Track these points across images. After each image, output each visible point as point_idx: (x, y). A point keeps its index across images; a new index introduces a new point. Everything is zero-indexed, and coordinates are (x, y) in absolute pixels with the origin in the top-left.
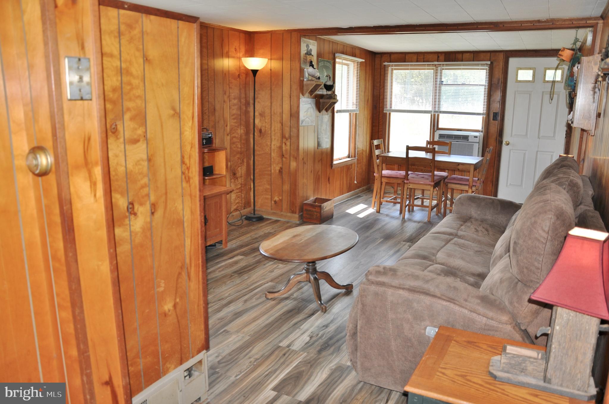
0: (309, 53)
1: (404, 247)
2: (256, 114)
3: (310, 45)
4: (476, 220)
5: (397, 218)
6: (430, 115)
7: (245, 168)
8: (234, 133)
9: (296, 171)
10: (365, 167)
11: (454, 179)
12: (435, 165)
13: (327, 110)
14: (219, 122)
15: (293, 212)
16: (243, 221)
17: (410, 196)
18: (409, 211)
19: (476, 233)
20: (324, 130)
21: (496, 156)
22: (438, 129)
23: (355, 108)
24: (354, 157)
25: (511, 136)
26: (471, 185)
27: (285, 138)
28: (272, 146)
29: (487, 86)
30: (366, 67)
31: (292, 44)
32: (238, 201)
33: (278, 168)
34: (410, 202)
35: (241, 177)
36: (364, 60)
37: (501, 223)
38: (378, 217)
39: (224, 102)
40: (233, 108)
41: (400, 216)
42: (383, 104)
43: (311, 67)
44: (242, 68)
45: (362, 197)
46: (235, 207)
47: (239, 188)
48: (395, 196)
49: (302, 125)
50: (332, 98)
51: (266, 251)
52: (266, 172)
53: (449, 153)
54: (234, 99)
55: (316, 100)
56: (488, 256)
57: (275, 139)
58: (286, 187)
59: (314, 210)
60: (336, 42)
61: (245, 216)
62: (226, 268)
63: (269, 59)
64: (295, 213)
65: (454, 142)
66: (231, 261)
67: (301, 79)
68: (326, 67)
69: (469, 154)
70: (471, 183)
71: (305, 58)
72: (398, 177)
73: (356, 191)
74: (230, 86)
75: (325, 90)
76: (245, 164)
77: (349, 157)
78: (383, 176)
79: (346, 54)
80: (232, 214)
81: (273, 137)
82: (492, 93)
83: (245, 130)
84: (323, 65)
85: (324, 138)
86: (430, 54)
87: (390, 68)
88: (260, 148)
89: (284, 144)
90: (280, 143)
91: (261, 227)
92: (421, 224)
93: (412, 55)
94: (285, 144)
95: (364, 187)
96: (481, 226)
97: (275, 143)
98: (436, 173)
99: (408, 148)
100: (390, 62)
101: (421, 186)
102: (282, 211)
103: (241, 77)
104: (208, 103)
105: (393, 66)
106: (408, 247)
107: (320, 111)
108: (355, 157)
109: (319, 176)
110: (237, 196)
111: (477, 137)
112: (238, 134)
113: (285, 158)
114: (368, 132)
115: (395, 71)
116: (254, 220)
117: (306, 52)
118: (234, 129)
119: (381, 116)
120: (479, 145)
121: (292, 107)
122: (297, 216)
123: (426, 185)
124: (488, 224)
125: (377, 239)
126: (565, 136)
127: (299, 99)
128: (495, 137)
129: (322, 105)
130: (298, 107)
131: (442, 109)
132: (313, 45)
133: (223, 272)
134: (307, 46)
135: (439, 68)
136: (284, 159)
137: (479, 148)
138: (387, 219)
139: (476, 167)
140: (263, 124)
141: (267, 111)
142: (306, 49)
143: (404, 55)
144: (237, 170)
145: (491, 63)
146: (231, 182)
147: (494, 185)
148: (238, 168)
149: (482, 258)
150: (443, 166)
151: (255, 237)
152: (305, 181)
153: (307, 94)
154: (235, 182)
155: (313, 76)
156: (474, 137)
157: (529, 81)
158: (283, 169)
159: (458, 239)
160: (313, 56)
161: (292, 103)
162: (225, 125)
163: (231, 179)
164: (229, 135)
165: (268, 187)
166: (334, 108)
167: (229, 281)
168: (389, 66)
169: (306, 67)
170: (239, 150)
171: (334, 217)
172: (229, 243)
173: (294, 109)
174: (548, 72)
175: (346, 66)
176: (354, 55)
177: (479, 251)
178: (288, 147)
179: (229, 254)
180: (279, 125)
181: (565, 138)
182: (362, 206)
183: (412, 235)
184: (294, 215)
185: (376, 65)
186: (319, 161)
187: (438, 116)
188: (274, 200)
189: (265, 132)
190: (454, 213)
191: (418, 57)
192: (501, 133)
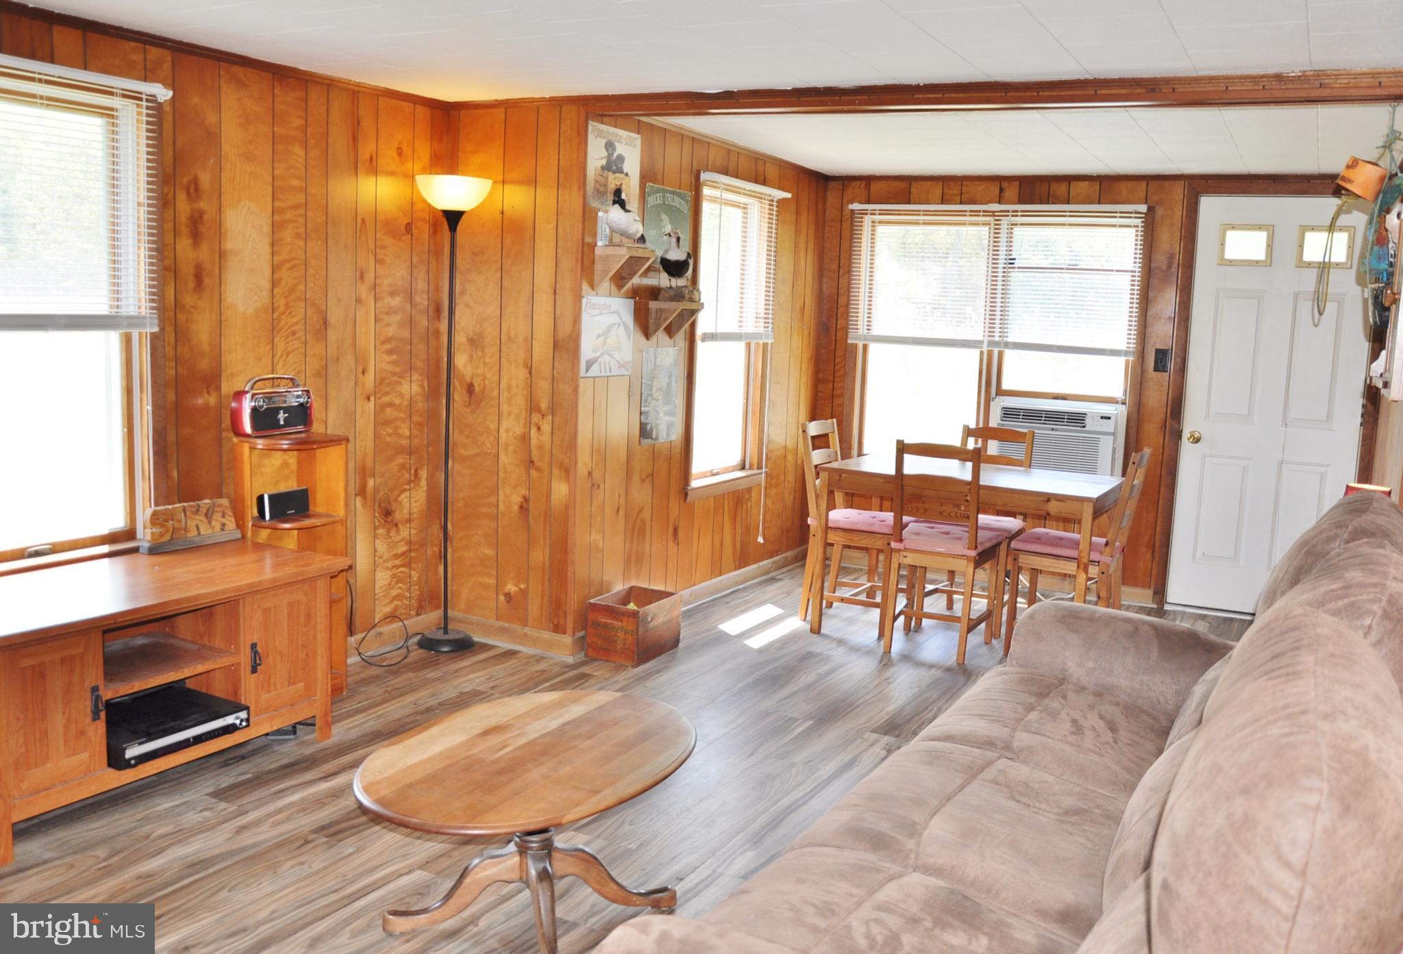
0: (614, 165)
1: (871, 751)
2: (460, 338)
3: (616, 144)
4: (1082, 689)
5: (869, 652)
6: (976, 352)
7: (424, 494)
8: (387, 394)
9: (568, 507)
10: (792, 497)
11: (1038, 539)
12: (981, 500)
13: (670, 331)
14: (338, 359)
15: (558, 629)
16: (408, 651)
17: (911, 586)
18: (907, 629)
19: (1072, 738)
20: (660, 389)
21: (1163, 472)
22: (1001, 392)
23: (761, 330)
24: (758, 469)
25: (1207, 416)
26: (1085, 560)
27: (538, 410)
28: (503, 434)
29: (1137, 274)
30: (798, 213)
31: (562, 140)
32: (399, 591)
33: (516, 499)
34: (910, 604)
35: (409, 521)
36: (789, 195)
37: (1159, 702)
38: (812, 649)
39: (358, 301)
40: (387, 319)
41: (879, 646)
42: (847, 320)
43: (617, 206)
44: (419, 206)
45: (780, 583)
46: (387, 610)
47: (403, 554)
48: (869, 585)
49: (589, 374)
50: (683, 297)
51: (366, 790)
52: (484, 510)
53: (1027, 463)
54: (392, 294)
55: (635, 302)
56: (1106, 832)
57: (510, 414)
58: (540, 555)
59: (616, 623)
60: (704, 139)
61: (419, 637)
62: (299, 811)
63: (495, 182)
64: (564, 632)
65: (1042, 430)
66: (324, 786)
67: (588, 239)
68: (672, 211)
69: (1088, 466)
70: (1085, 554)
71: (601, 180)
72: (875, 529)
73: (761, 564)
74: (379, 257)
75: (664, 275)
76: (424, 483)
77: (743, 468)
78: (830, 525)
79: (736, 176)
80: (378, 629)
81: (505, 408)
82: (1151, 295)
83: (426, 384)
84: (659, 202)
85: (661, 414)
86: (977, 183)
87: (867, 220)
88: (468, 437)
89: (534, 431)
90: (525, 424)
91: (456, 672)
92: (935, 673)
93: (929, 183)
94: (539, 429)
95: (790, 554)
96: (1096, 712)
97: (511, 427)
98: (984, 519)
99: (903, 449)
100: (869, 202)
101: (939, 559)
102: (525, 625)
103: (415, 231)
104: (303, 305)
105: (874, 214)
106: (884, 753)
107: (647, 335)
108: (760, 467)
109: (644, 522)
110: (394, 576)
111: (1109, 418)
112: (401, 396)
113: (538, 469)
114: (803, 397)
115: (881, 229)
116: (445, 649)
117: (604, 162)
118: (387, 381)
119: (839, 353)
120: (1114, 441)
121: (558, 321)
122: (567, 639)
123: (954, 556)
124: (1117, 704)
125: (793, 720)
127: (578, 297)
128: (1159, 417)
129: (654, 316)
130: (577, 320)
131: (1011, 338)
132: (626, 144)
133: (283, 828)
134: (610, 146)
135: (1005, 221)
136: (534, 473)
137: (1114, 450)
138: (838, 654)
139: (1100, 507)
140: (477, 368)
141: (491, 331)
142: (606, 154)
143: (905, 184)
144: (396, 500)
145: (1149, 209)
146: (375, 537)
147: (1157, 558)
148: (399, 496)
149: (1082, 840)
150: (1006, 502)
151: (429, 705)
152: (596, 537)
153: (606, 285)
154: (388, 536)
155: (624, 234)
156: (1102, 418)
157: (1257, 262)
158: (531, 502)
159: (1011, 763)
160: (627, 175)
161: (558, 312)
162: (360, 370)
163: (376, 528)
164: (372, 399)
165: (489, 552)
166: (693, 326)
167: (291, 863)
168: (864, 213)
169: (604, 208)
170: (405, 442)
171: (681, 645)
172: (338, 725)
173: (565, 329)
174: (1309, 236)
175: (739, 212)
176: (762, 180)
177: (1077, 812)
178: (546, 438)
179: (326, 761)
180: (522, 374)
181: (1361, 424)
182: (769, 611)
183: (902, 709)
184: (559, 637)
185: (827, 212)
186: (643, 481)
187: (1001, 355)
188: (507, 590)
189: (484, 392)
190: (1014, 662)
191: (945, 190)
192: (1176, 408)
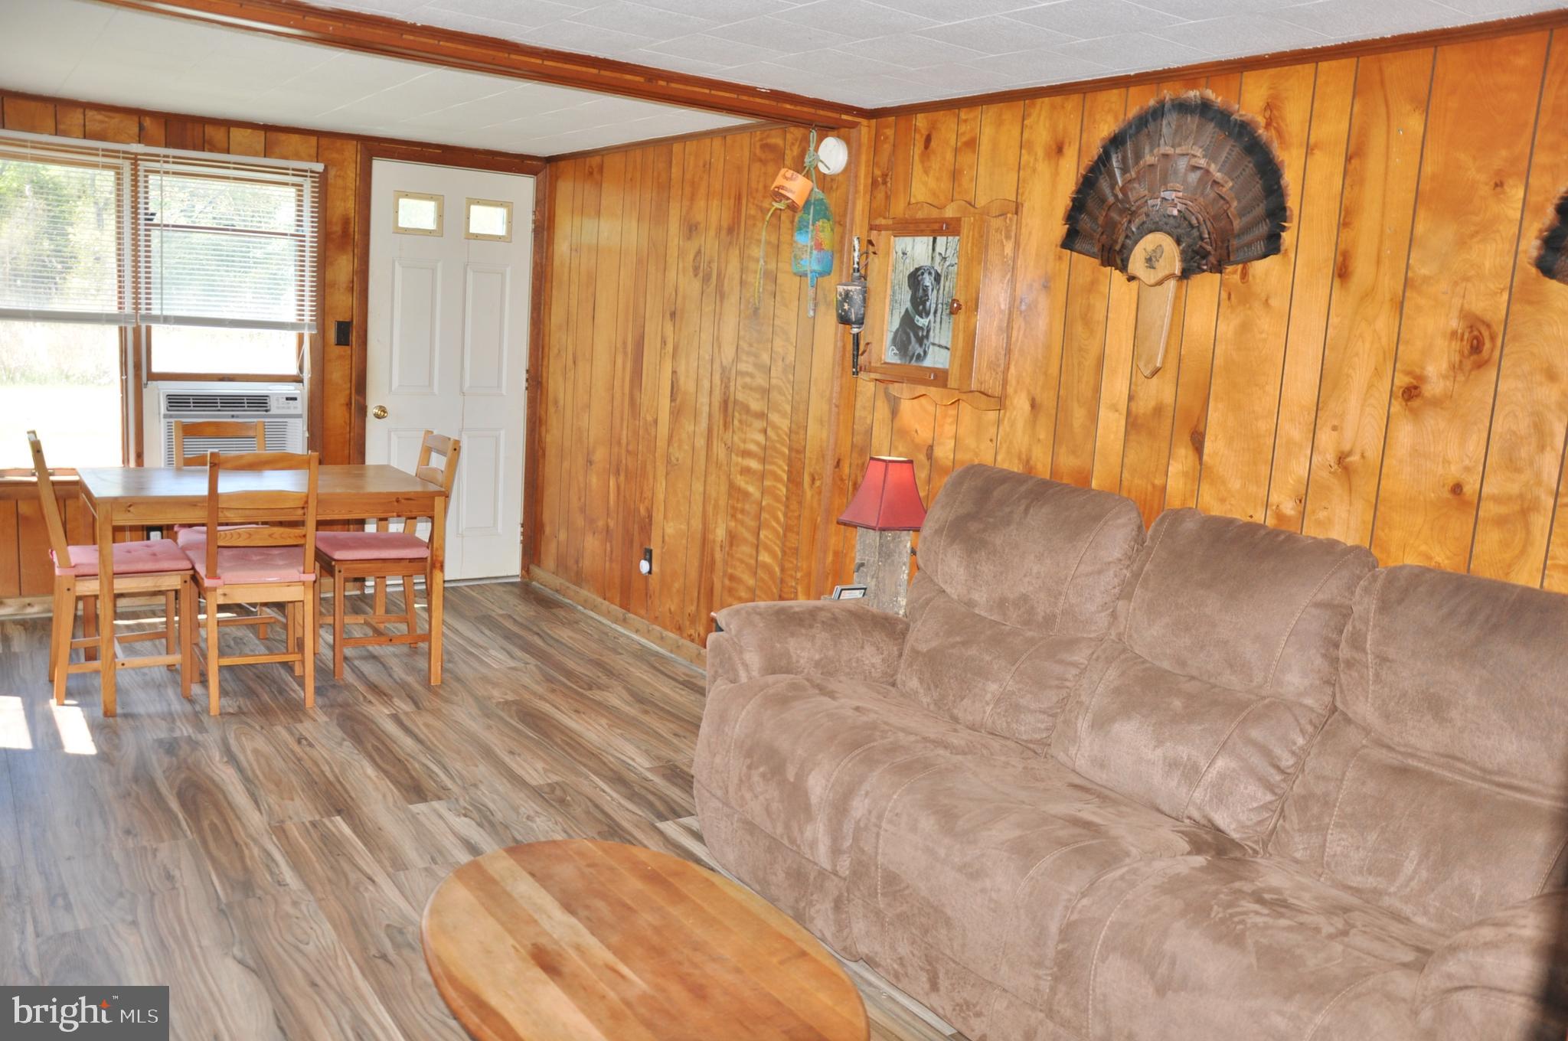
6: (118, 328)
22: (153, 376)
25: (390, 389)
93: (34, 104)
99: (219, 463)
111: (295, 399)
120: (303, 423)
126: (524, 384)
128: (342, 399)
131: (159, 311)
137: (304, 434)
145: (324, 168)
156: (287, 399)
157: (430, 233)
174: (475, 210)
181: (527, 388)
187: (148, 331)
191: (60, 118)
192: (360, 384)
